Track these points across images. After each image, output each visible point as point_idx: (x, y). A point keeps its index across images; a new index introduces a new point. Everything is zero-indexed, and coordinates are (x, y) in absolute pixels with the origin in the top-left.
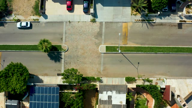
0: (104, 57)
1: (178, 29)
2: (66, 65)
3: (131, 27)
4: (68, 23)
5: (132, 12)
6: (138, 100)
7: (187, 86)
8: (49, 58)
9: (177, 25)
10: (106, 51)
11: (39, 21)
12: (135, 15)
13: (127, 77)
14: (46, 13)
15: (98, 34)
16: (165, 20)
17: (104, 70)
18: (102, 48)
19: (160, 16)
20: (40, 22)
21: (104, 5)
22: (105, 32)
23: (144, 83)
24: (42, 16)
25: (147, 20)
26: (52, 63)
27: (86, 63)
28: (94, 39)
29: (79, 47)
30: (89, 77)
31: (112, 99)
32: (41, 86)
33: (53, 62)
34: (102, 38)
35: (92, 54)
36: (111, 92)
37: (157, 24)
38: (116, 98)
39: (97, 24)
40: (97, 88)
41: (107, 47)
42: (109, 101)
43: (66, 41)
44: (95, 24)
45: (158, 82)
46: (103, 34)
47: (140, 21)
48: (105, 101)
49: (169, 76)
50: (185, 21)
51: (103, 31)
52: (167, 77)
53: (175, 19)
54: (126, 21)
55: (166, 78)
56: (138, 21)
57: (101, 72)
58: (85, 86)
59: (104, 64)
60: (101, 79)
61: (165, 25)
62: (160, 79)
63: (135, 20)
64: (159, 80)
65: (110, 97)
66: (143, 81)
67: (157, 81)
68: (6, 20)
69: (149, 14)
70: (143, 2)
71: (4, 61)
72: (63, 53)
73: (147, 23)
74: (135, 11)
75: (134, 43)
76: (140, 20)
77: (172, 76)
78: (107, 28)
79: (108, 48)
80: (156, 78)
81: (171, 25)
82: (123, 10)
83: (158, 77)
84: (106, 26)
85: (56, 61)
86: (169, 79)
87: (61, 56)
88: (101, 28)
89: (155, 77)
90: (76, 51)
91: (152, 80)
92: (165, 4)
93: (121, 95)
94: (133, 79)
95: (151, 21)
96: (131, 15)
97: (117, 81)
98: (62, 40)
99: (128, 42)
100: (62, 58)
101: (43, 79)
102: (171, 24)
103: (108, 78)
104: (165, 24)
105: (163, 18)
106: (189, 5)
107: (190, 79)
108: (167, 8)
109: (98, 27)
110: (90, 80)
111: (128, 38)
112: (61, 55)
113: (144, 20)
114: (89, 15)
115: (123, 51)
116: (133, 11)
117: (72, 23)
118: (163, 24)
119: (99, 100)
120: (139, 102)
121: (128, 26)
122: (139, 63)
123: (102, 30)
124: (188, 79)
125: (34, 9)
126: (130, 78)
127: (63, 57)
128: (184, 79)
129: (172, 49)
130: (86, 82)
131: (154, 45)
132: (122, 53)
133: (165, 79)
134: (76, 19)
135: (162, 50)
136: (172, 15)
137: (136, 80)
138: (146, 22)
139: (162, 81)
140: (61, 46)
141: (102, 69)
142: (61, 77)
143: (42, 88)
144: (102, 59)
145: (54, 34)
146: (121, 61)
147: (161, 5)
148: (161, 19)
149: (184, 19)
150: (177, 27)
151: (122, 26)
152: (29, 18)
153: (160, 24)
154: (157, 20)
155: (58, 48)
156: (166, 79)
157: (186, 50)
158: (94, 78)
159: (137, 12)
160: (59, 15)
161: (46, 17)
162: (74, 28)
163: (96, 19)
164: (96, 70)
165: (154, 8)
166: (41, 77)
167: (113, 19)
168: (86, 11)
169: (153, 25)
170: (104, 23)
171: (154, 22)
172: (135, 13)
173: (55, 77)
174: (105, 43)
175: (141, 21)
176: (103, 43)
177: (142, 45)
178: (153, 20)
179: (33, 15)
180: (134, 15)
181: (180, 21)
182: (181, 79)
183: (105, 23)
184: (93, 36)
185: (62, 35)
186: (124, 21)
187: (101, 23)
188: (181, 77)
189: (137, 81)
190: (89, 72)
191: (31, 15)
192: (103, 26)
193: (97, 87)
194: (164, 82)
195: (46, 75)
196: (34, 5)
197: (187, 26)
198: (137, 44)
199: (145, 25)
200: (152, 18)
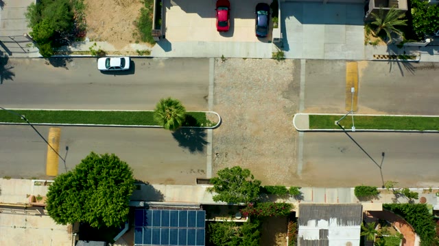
0: (306, 141)
2: (217, 159)
3: (366, 71)
4: (220, 61)
5: (367, 39)
6: (382, 238)
8: (176, 143)
10: (310, 127)
11: (151, 56)
12: (375, 44)
13: (359, 187)
14: (167, 37)
15: (289, 86)
17: (304, 171)
18: (301, 120)
19: (429, 49)
20: (152, 58)
21: (303, 20)
22: (306, 82)
23: (396, 199)
24: (157, 45)
25: (401, 57)
26: (184, 155)
27: (262, 155)
28: (280, 98)
29: (247, 117)
30: (272, 187)
31: (329, 238)
32: (161, 208)
33: (187, 150)
34: (298, 96)
35: (277, 134)
36: (327, 222)
37: (423, 65)
38: (337, 234)
39: (288, 64)
40: (295, 212)
41: (311, 117)
42: (321, 241)
43: (215, 103)
44: (282, 65)
45: (426, 196)
46: (302, 88)
47: (384, 59)
48: (313, 241)
51: (303, 79)
54: (354, 58)
56: (380, 59)
57: (299, 174)
58: (265, 208)
59: (305, 156)
60: (299, 190)
62: (430, 190)
63: (374, 56)
64: (428, 192)
65: (323, 233)
66: (393, 196)
67: (424, 196)
68: (70, 52)
69: (406, 42)
70: (396, 16)
71: (67, 148)
72: (209, 131)
73: (401, 63)
74: (374, 36)
75: (373, 107)
76: (384, 56)
78: (310, 73)
79: (314, 120)
80: (423, 189)
82: (348, 32)
83: (427, 185)
84: (308, 68)
85: (192, 150)
87: (204, 138)
88: (296, 72)
89: (421, 185)
90: (240, 125)
91: (417, 194)
93: (348, 227)
94: (372, 191)
95: (409, 58)
96: (366, 44)
97: (336, 196)
98: (207, 100)
99: (359, 106)
100: (206, 143)
101: (162, 192)
103: (315, 190)
105: (435, 52)
109: (291, 71)
110: (275, 193)
111: (359, 97)
112: (205, 135)
113: (394, 57)
114: (270, 42)
115: (347, 127)
116: (370, 35)
117: (231, 61)
118: (436, 65)
119: (299, 240)
120: (384, 242)
121: (357, 69)
122: (383, 154)
123: (300, 79)
125: (138, 26)
126: (366, 187)
127: (209, 139)
130: (265, 197)
131: (416, 113)
132: (346, 132)
134: (239, 52)
135: (434, 124)
137: (378, 193)
138: (398, 62)
139: (435, 195)
140: (204, 114)
141: (300, 167)
142: (204, 187)
143: (165, 214)
144: (301, 145)
145: (188, 85)
146: (343, 150)
147: (435, 23)
148: (432, 54)
151: (344, 70)
152: (126, 48)
153: (429, 65)
154: (422, 56)
155: (199, 120)
158: (283, 189)
159: (379, 38)
160: (199, 42)
161: (167, 46)
162: (233, 74)
163: (284, 52)
164: (287, 170)
165: (419, 29)
166: (157, 187)
167: (325, 52)
168: (263, 33)
169: (415, 68)
170: (303, 62)
171: (417, 59)
172: (373, 40)
173: (191, 186)
174: (305, 107)
175: (388, 59)
176: (302, 108)
177: (390, 113)
178: (415, 57)
179: (137, 42)
180: (371, 44)
183: (306, 62)
184: (280, 92)
185: (207, 89)
186: (350, 58)
187: (297, 62)
189: (380, 195)
190: (271, 174)
191: (130, 42)
192: (300, 68)
193: (294, 210)
195: (170, 181)
196: (137, 18)
198: (380, 110)
199: (395, 66)
200: (411, 52)
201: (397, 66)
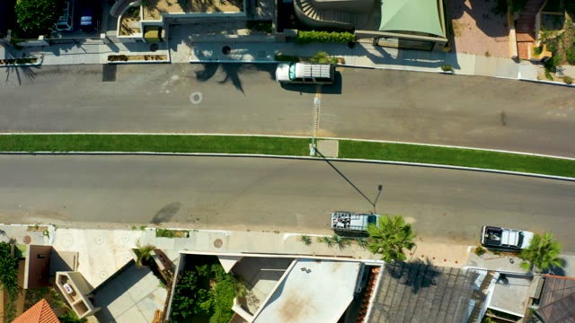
1: (104, 80)
7: (115, 250)
9: (102, 70)
16: (68, 58)
19: (53, 46)
25: (19, 61)
37: (46, 69)
45: (31, 234)
49: (64, 220)
50: (124, 58)
52: (58, 223)
53: (96, 52)
55: (54, 226)
61: (66, 71)
62: (37, 228)
64: (34, 229)
67: (28, 234)
69: (18, 41)
73: (19, 69)
77: (71, 220)
80: (26, 226)
81: (83, 70)
83: (34, 221)
86: (62, 227)
92: (47, 12)
95: (29, 61)
102: (83, 67)
104: (66, 68)
105: (62, 52)
106: (132, 8)
107: (124, 229)
108: (66, 23)
113: (11, 61)
118: (62, 68)
124: (120, 228)
128: (106, 228)
129: (78, 140)
133: (51, 229)
135: (47, 143)
136: (89, 40)
138: (16, 67)
139: (42, 233)
147: (39, 15)
148: (58, 54)
149: (124, 51)
150: (100, 76)
153: (52, 68)
154: (46, 58)
156: (54, 228)
157: (118, 142)
169: (35, 74)
171: (38, 63)
175: (4, 65)
178: (35, 59)
181: (110, 58)
182: (99, 227)
188: (98, 224)
194: (48, 235)
197: (130, 71)
199: (13, 73)
200: (32, 53)
201: (15, 72)
